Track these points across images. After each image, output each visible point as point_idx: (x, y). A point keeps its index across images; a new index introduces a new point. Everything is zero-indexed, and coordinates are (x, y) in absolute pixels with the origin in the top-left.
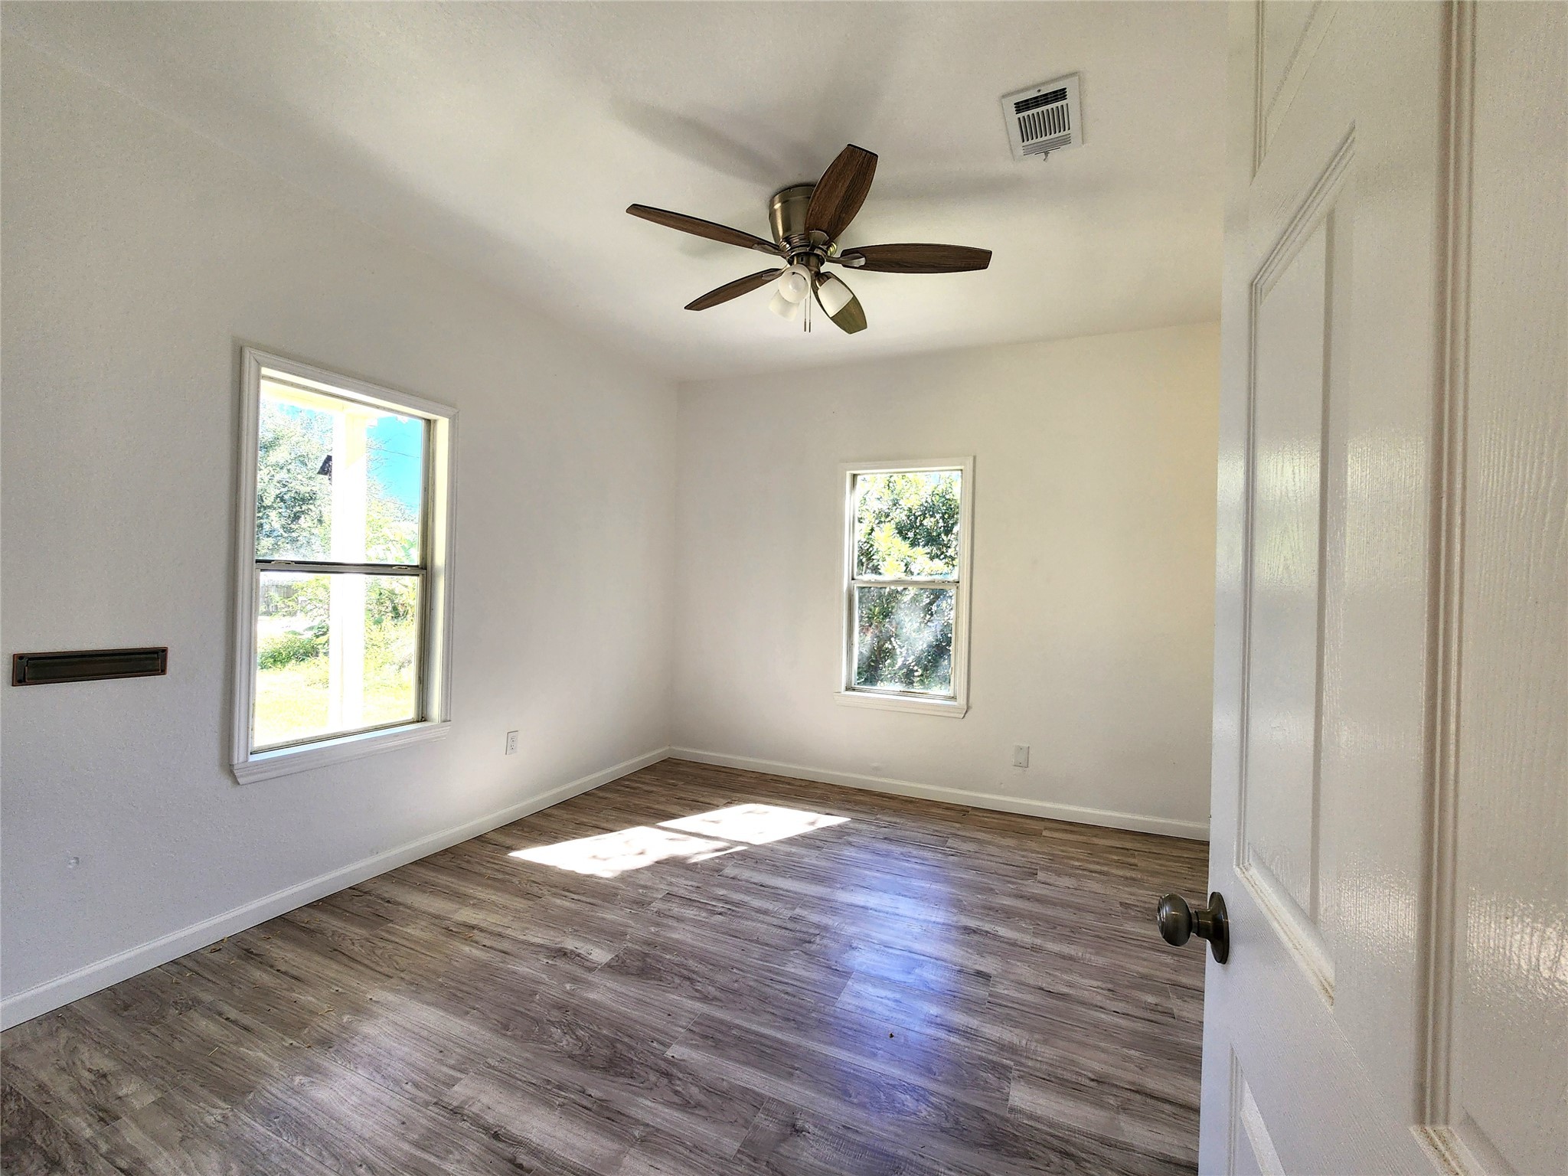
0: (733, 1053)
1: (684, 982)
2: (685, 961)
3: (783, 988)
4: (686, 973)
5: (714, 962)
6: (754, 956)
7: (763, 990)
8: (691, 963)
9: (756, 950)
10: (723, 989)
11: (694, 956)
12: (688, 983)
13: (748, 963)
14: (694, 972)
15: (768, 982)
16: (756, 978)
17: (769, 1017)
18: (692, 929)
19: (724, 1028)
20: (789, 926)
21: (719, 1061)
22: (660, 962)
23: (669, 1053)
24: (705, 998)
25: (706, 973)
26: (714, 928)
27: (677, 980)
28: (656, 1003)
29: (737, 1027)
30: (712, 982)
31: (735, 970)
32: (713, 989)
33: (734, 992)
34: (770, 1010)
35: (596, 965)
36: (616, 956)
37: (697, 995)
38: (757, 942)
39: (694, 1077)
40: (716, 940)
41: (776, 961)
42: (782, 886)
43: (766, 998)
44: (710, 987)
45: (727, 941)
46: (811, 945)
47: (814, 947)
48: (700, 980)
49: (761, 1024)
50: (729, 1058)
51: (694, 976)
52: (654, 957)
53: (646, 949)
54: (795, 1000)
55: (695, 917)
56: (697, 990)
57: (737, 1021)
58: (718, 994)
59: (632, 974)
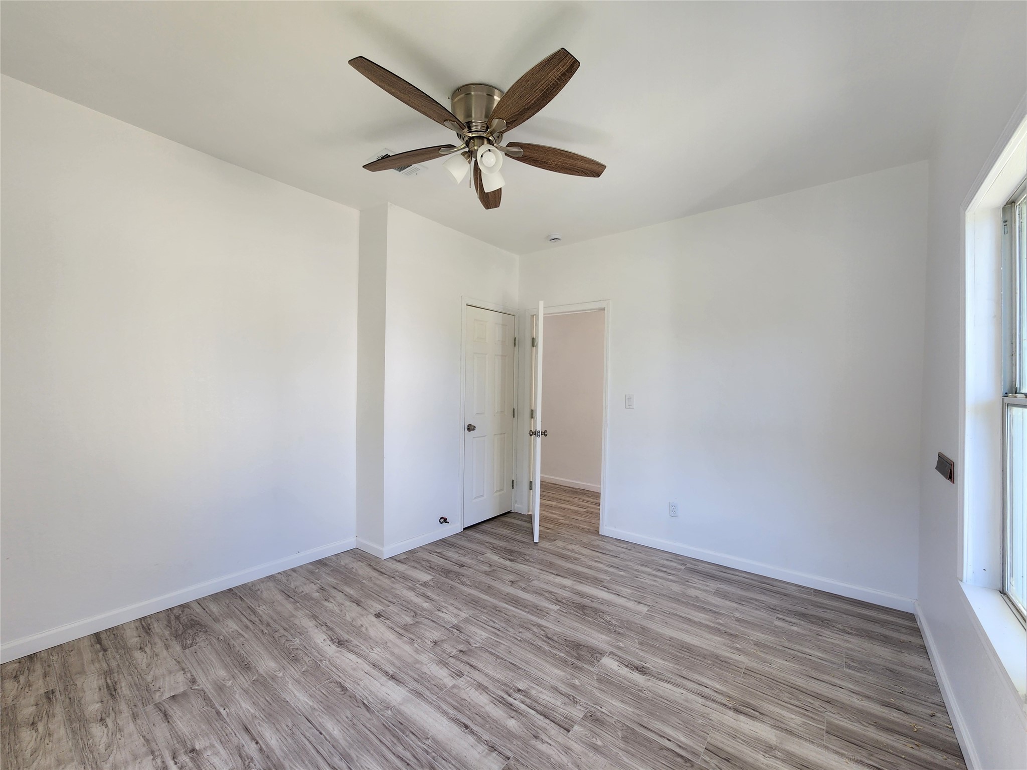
0: (529, 603)
1: (551, 637)
2: (551, 650)
3: (494, 625)
4: (550, 642)
5: (531, 646)
6: (504, 647)
7: (506, 626)
8: (547, 648)
9: (501, 651)
10: (529, 629)
11: (545, 652)
12: (549, 635)
13: (509, 642)
14: (545, 641)
15: (501, 629)
16: (508, 633)
17: (508, 613)
18: (546, 678)
19: (531, 612)
20: (468, 667)
21: (536, 602)
22: (567, 652)
23: (558, 607)
24: (539, 626)
25: (537, 640)
26: (528, 676)
27: (555, 638)
28: (567, 628)
29: (526, 612)
30: (534, 634)
31: (519, 639)
32: (534, 630)
33: (523, 627)
34: (507, 616)
35: (610, 656)
36: (599, 661)
37: (544, 629)
38: (498, 657)
39: (547, 599)
40: (527, 663)
41: (492, 641)
42: (445, 721)
43: (506, 621)
44: (536, 631)
45: (520, 662)
46: (462, 649)
47: (461, 647)
48: (541, 636)
49: (512, 610)
50: (531, 602)
51: (545, 639)
52: (572, 656)
53: (579, 663)
54: (490, 618)
55: (541, 689)
56: (544, 631)
57: (525, 614)
58: (533, 627)
59: (584, 646)
